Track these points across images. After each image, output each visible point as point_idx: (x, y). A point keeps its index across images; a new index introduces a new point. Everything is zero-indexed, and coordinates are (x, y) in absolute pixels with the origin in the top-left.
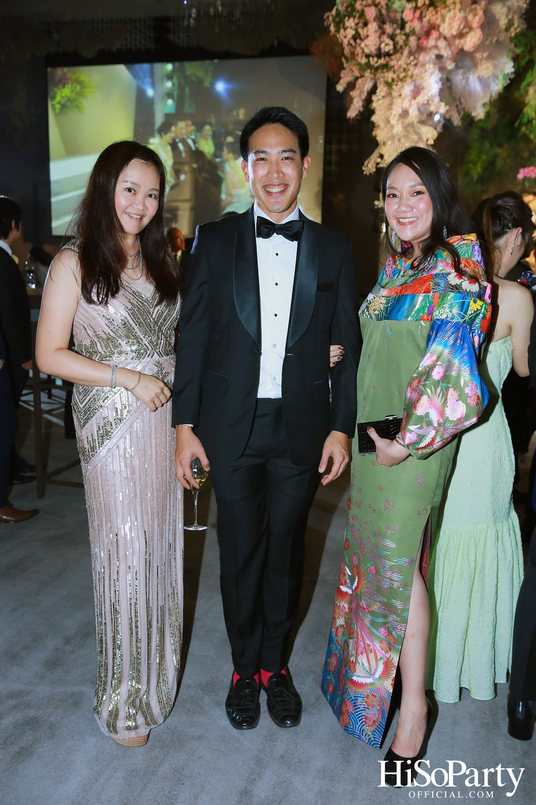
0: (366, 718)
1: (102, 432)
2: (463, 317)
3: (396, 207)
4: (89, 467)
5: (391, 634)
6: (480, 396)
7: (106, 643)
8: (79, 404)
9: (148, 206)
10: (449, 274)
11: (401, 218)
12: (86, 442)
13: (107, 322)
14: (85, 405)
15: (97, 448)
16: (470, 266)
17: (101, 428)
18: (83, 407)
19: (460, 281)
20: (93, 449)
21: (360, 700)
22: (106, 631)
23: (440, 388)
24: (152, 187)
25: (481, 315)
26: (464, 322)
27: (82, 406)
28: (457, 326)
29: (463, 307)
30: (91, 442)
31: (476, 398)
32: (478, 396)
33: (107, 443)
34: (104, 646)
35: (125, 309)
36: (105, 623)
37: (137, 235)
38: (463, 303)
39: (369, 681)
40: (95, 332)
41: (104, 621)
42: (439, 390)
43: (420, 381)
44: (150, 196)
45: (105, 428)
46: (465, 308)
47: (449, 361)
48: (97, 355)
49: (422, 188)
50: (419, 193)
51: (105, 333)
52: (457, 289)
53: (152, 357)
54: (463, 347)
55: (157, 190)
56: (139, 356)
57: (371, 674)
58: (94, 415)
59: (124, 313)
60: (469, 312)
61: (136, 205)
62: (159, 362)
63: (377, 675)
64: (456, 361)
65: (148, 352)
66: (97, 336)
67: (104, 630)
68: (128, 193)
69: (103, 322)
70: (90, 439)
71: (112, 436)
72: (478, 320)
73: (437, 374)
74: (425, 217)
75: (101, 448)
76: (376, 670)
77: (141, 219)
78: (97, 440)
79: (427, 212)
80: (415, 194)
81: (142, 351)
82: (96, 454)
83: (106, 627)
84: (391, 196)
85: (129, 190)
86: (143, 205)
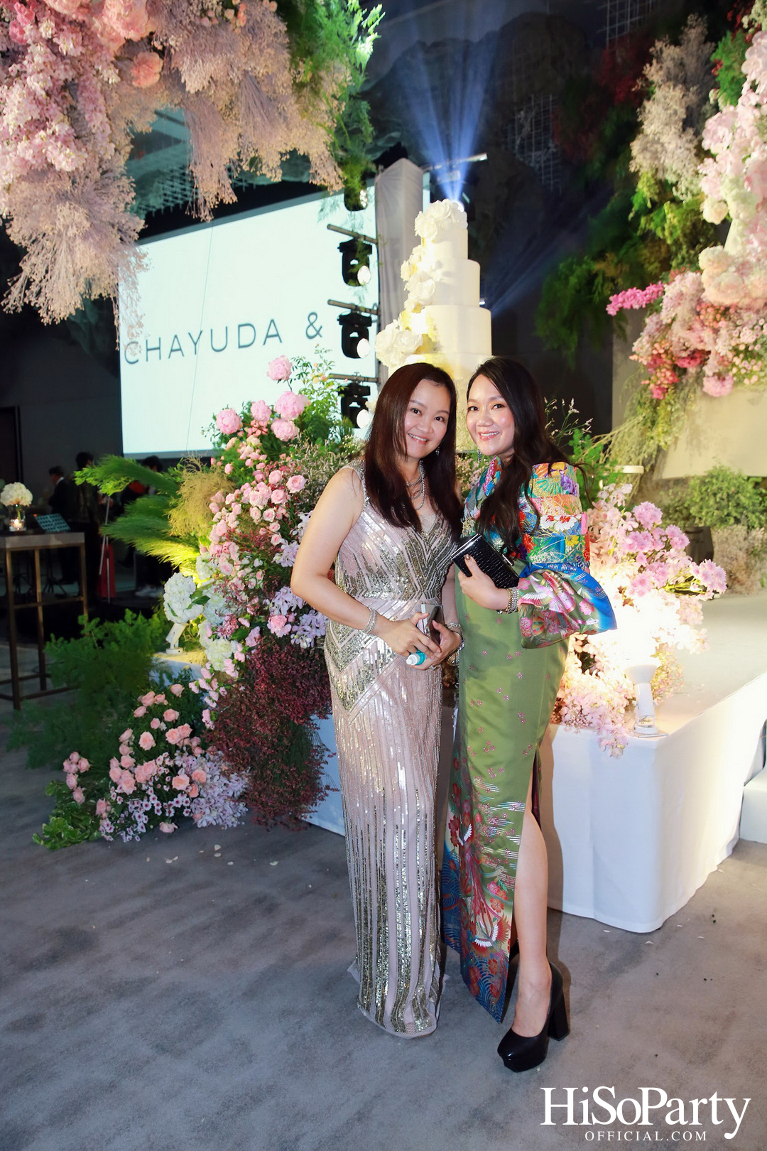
0: (492, 986)
1: (362, 676)
5: (502, 889)
7: (371, 914)
8: (337, 643)
9: (435, 429)
14: (343, 644)
17: (361, 672)
21: (484, 966)
22: (371, 900)
24: (440, 409)
27: (340, 646)
34: (369, 917)
36: (370, 891)
37: (421, 459)
39: (487, 944)
40: (366, 563)
41: (368, 888)
44: (438, 419)
49: (502, 401)
50: (500, 406)
51: (377, 566)
53: (419, 598)
55: (446, 412)
57: (488, 938)
58: (354, 657)
59: (402, 547)
61: (422, 427)
63: (494, 939)
65: (417, 593)
66: (369, 569)
67: (368, 899)
68: (414, 414)
74: (504, 433)
76: (492, 932)
77: (427, 441)
79: (509, 426)
80: (495, 407)
81: (411, 591)
83: (371, 895)
85: (416, 411)
86: (430, 427)
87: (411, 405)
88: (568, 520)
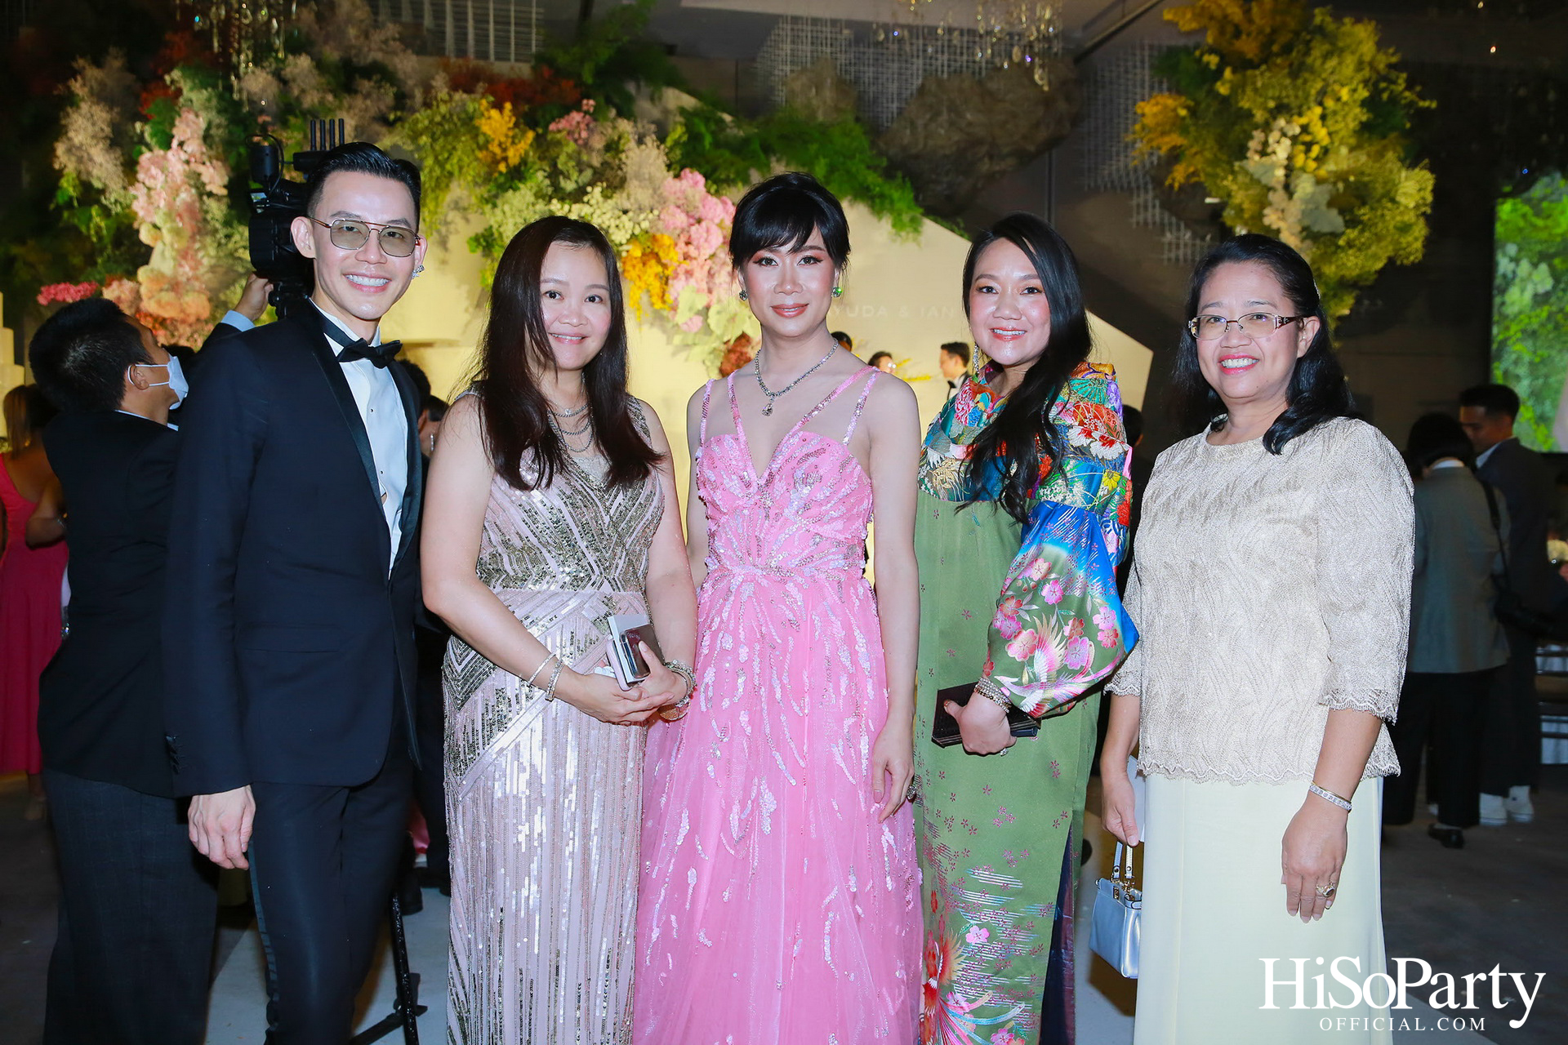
1: (491, 716)
2: (1091, 501)
3: (993, 308)
4: (464, 782)
5: (1017, 1037)
6: (1119, 631)
8: (455, 664)
9: (590, 317)
10: (1071, 427)
11: (1001, 329)
12: (461, 736)
13: (525, 516)
14: (466, 666)
15: (481, 748)
16: (1103, 417)
17: (490, 709)
18: (462, 671)
19: (1088, 441)
20: (473, 747)
23: (1055, 617)
25: (1116, 497)
26: (1092, 509)
27: (459, 669)
28: (1080, 514)
29: (1092, 484)
30: (470, 734)
31: (1111, 633)
32: (1116, 630)
33: (498, 737)
35: (559, 495)
38: (1091, 478)
42: (1053, 621)
43: (1019, 603)
44: (592, 299)
45: (497, 709)
46: (1094, 486)
47: (1070, 572)
48: (501, 576)
49: (1036, 283)
50: (1031, 290)
51: (520, 537)
52: (1083, 454)
53: (599, 588)
54: (1091, 548)
55: (604, 286)
56: (575, 583)
58: (480, 684)
59: (558, 502)
60: (1100, 493)
62: (611, 598)
64: (1081, 574)
65: (593, 578)
68: (553, 300)
69: (517, 516)
70: (469, 730)
71: (509, 725)
72: (1113, 506)
73: (1048, 593)
75: (487, 747)
77: (583, 339)
78: (480, 731)
80: (1026, 291)
81: (582, 575)
82: (478, 758)
84: (985, 290)
85: (552, 295)
86: (580, 315)
87: (544, 287)
88: (1111, 443)
